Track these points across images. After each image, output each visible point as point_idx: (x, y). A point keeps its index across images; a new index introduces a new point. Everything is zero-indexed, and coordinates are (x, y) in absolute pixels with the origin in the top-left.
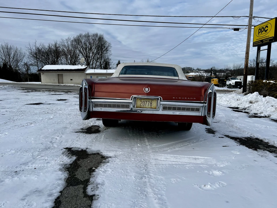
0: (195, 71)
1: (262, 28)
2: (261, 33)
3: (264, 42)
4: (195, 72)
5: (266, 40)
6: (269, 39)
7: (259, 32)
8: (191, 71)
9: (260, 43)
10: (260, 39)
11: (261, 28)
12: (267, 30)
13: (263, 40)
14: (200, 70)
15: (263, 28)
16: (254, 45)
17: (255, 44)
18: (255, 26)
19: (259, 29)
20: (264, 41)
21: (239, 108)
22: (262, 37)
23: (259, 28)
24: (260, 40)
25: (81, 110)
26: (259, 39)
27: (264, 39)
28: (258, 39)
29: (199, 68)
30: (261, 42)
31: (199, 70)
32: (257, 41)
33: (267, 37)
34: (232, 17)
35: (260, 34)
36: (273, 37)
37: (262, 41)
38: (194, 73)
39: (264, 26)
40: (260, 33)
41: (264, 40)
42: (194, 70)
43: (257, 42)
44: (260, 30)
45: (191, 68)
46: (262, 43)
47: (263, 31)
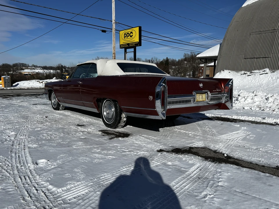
0: (30, 67)
1: (127, 33)
2: (127, 38)
3: (130, 45)
4: (31, 69)
5: (131, 44)
6: (134, 43)
8: (26, 68)
9: (127, 46)
11: (126, 33)
12: (132, 35)
13: (129, 43)
14: (36, 67)
15: (128, 33)
16: (121, 47)
17: (122, 46)
18: (120, 31)
19: (125, 34)
22: (128, 41)
23: (124, 33)
24: (126, 43)
26: (126, 42)
27: (130, 43)
28: (124, 43)
29: (35, 65)
33: (132, 41)
36: (138, 42)
37: (128, 44)
38: (29, 70)
40: (126, 37)
43: (124, 45)
44: (125, 35)
45: (26, 64)
46: (129, 46)
47: (128, 36)
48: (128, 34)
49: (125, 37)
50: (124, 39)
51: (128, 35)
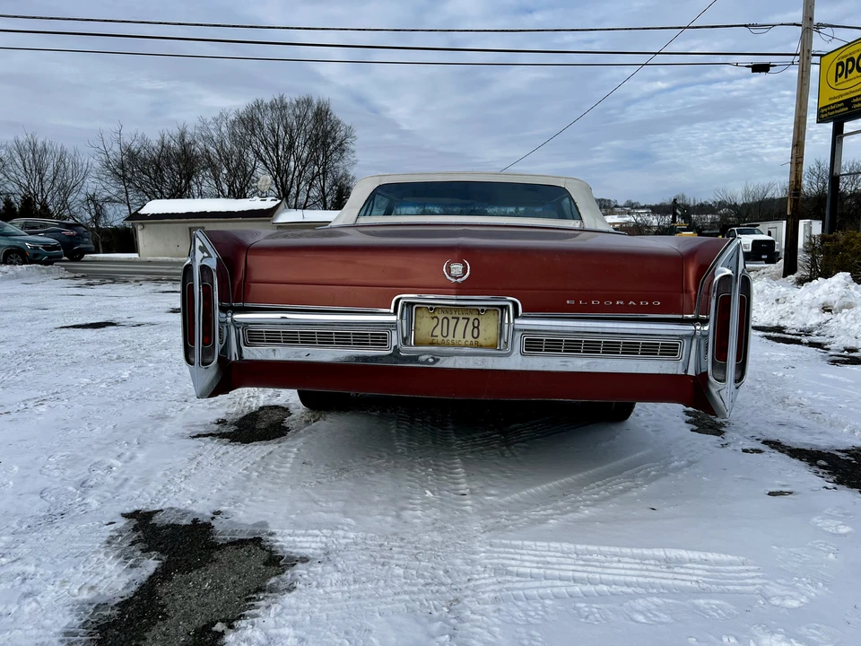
0: (619, 210)
1: (848, 60)
2: (846, 77)
3: (855, 106)
4: (620, 214)
7: (839, 73)
8: (609, 210)
9: (842, 110)
10: (842, 96)
11: (844, 61)
13: (851, 99)
14: (637, 208)
15: (852, 59)
16: (823, 116)
17: (825, 113)
18: (822, 56)
19: (838, 65)
20: (856, 103)
21: (784, 328)
22: (847, 91)
23: (837, 61)
24: (841, 99)
25: (192, 359)
26: (839, 97)
27: (855, 98)
28: (835, 98)
29: (633, 201)
30: (845, 106)
31: (632, 207)
32: (833, 105)
34: (745, 26)
35: (840, 80)
37: (848, 103)
38: (616, 216)
39: (854, 52)
40: (840, 75)
41: (854, 101)
42: (617, 206)
43: (832, 108)
44: (840, 68)
45: (609, 201)
46: (850, 109)
47: (851, 71)
48: (850, 64)
49: (838, 76)
50: (833, 85)
51: (850, 68)
